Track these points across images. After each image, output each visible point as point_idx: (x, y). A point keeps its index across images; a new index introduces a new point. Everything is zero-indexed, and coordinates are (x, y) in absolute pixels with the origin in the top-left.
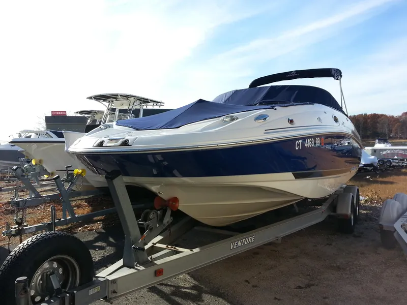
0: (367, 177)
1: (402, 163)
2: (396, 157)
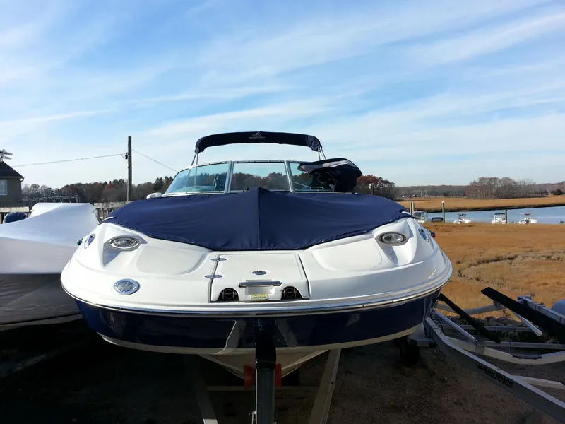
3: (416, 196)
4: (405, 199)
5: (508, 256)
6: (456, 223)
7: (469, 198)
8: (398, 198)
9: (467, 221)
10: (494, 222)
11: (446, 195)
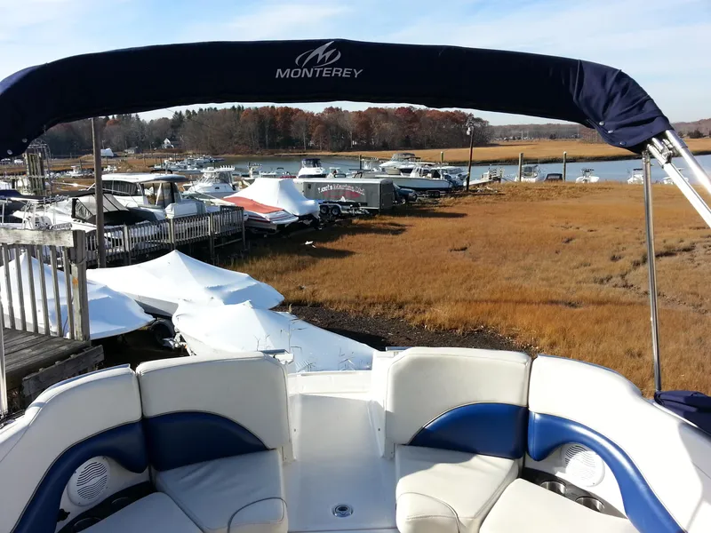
0: (307, 243)
1: (355, 210)
2: (343, 199)
3: (514, 139)
4: (501, 143)
5: (683, 245)
6: (580, 183)
7: (585, 142)
8: (491, 142)
9: (594, 179)
10: (631, 180)
11: (553, 137)
